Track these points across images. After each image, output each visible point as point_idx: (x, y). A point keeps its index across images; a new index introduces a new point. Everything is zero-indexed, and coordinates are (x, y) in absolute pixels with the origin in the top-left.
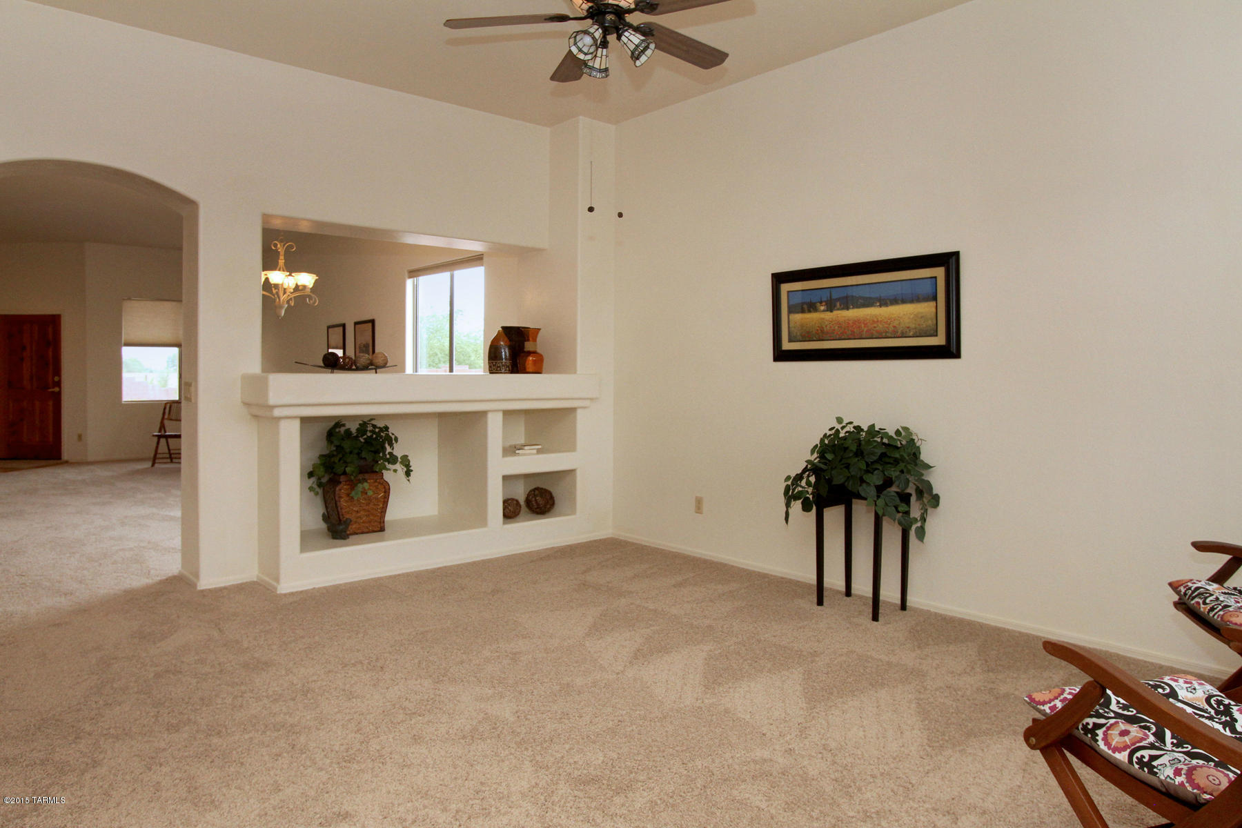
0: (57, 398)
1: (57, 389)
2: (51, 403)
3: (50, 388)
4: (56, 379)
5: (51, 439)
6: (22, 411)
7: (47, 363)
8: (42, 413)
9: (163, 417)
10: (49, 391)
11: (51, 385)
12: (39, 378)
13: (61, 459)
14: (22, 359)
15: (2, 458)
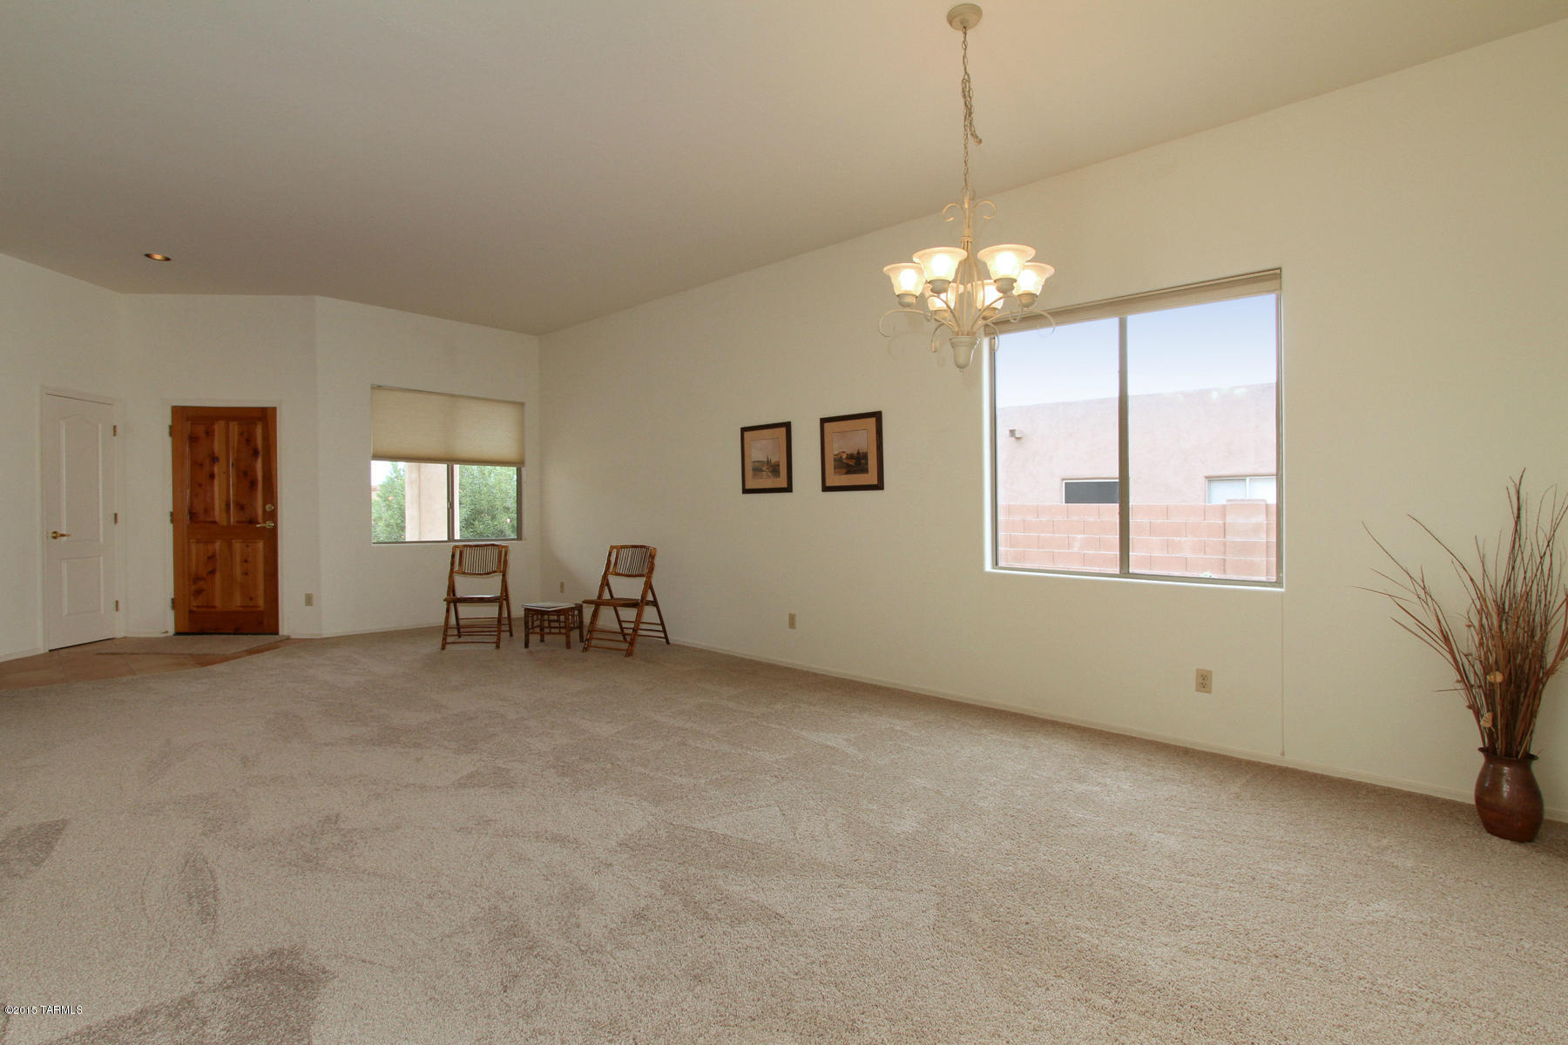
0: (271, 538)
1: (270, 524)
2: (260, 545)
3: (259, 523)
4: (268, 507)
5: (261, 602)
6: (212, 558)
7: (253, 484)
8: (246, 561)
9: (452, 569)
10: (258, 526)
11: (260, 518)
12: (241, 507)
13: (277, 633)
14: (212, 476)
15: (177, 633)
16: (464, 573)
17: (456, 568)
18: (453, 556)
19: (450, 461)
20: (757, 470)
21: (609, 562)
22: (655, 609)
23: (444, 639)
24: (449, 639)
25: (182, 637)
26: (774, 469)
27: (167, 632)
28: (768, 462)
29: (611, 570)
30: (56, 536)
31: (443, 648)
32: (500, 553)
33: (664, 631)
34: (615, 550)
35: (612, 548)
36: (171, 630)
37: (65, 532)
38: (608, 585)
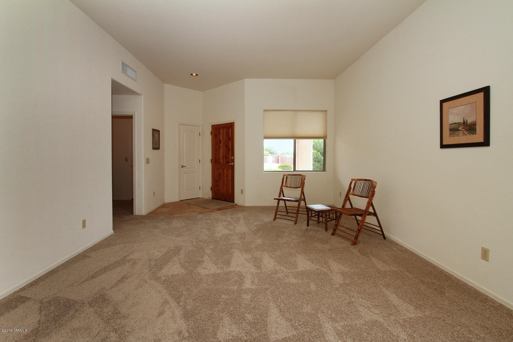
0: (233, 168)
1: (233, 164)
2: (230, 171)
4: (232, 158)
5: (230, 191)
6: (220, 174)
7: (229, 149)
8: (227, 176)
9: (282, 185)
10: (230, 164)
11: (230, 162)
12: (226, 158)
13: (234, 202)
14: (220, 147)
15: (212, 198)
16: (287, 187)
17: (284, 184)
18: (283, 179)
19: (295, 138)
20: (454, 130)
21: (350, 187)
22: (375, 217)
23: (276, 215)
24: (278, 216)
25: (213, 200)
26: (471, 128)
27: (210, 198)
28: (465, 123)
29: (351, 192)
30: (183, 167)
31: (274, 220)
32: (302, 178)
33: (382, 231)
34: (354, 181)
35: (353, 180)
36: (211, 198)
37: (185, 166)
38: (349, 200)
